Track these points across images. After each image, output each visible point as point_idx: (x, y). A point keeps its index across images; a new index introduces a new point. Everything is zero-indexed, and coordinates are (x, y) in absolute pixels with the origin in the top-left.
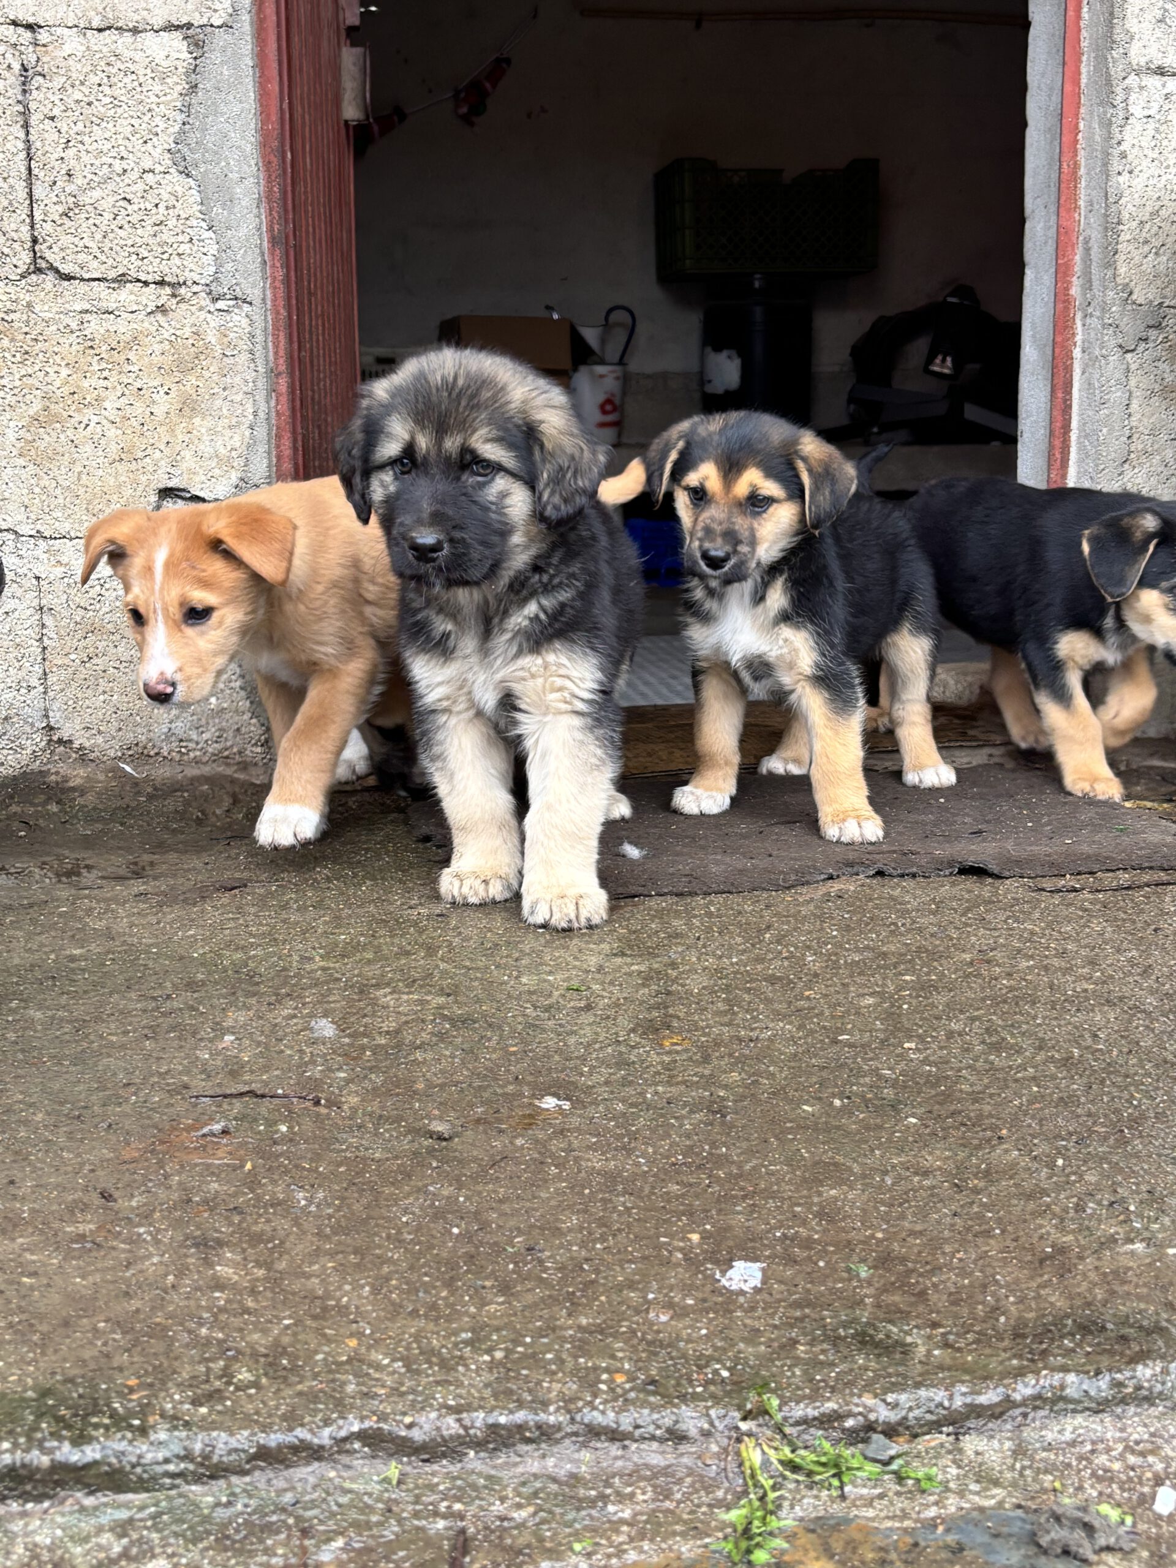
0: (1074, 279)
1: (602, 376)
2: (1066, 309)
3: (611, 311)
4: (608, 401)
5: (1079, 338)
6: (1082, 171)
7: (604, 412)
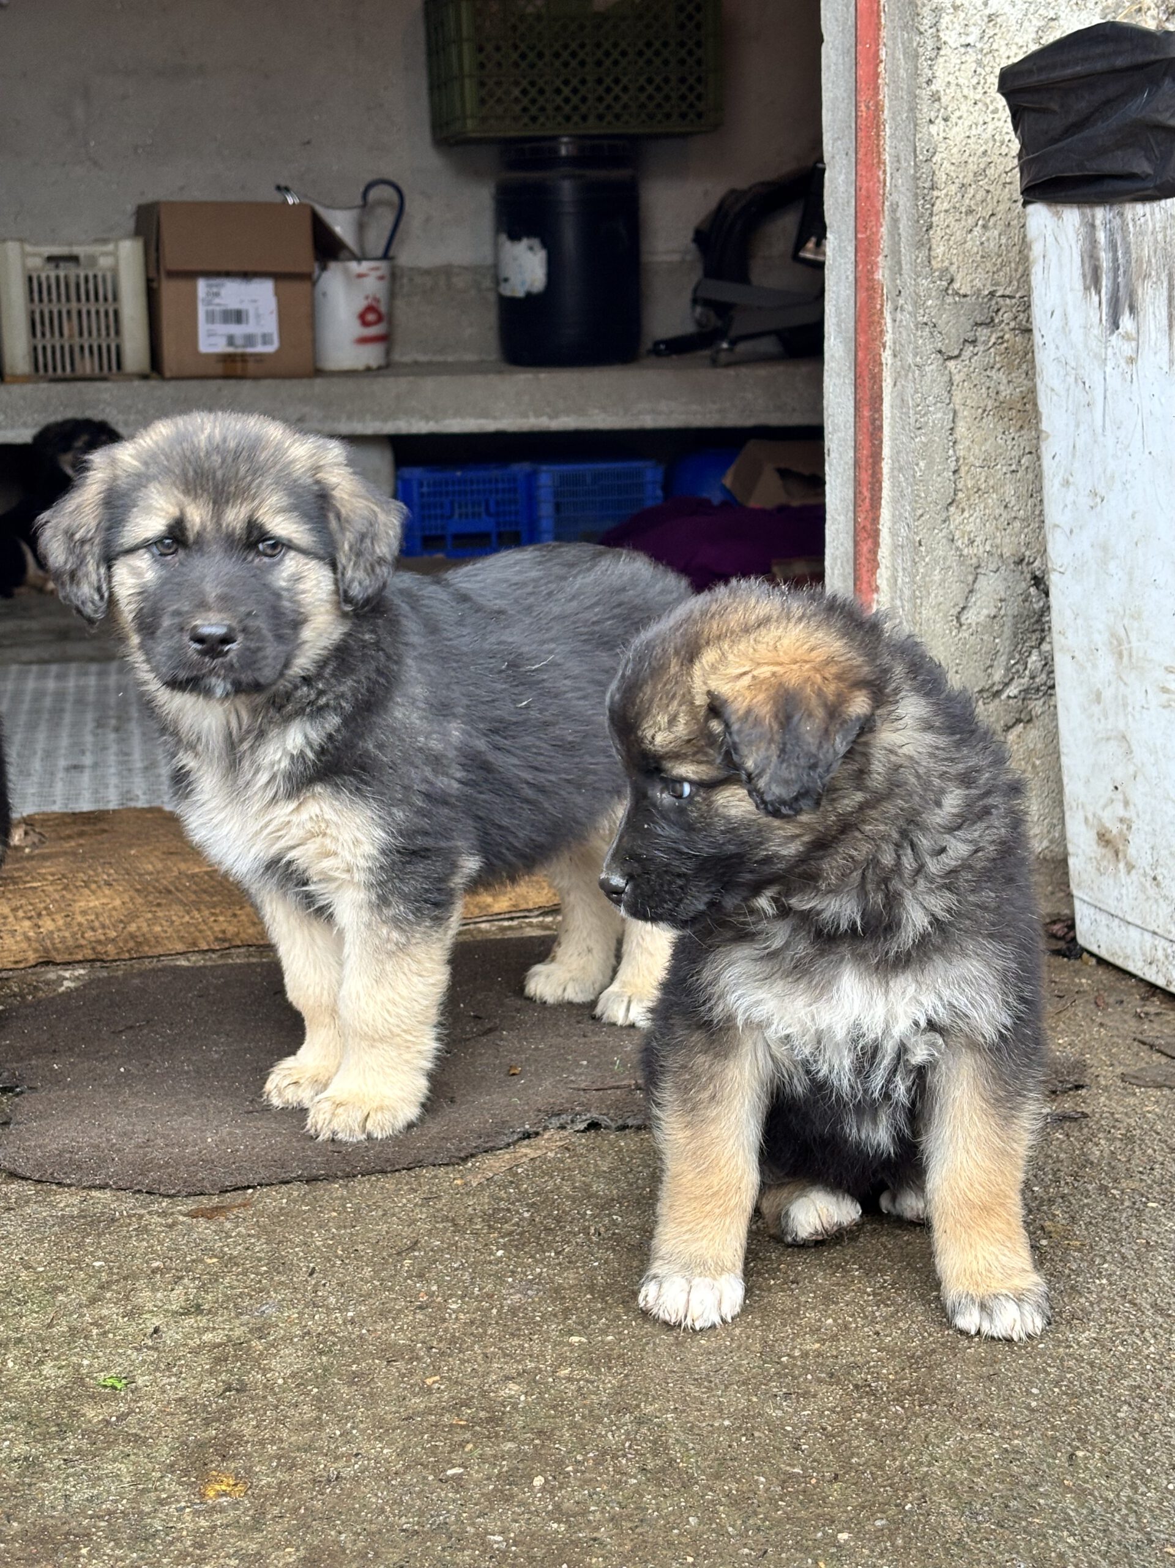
0: (880, 258)
1: (360, 276)
2: (871, 298)
3: (369, 187)
4: (370, 309)
5: (888, 338)
6: (886, 114)
7: (365, 323)
